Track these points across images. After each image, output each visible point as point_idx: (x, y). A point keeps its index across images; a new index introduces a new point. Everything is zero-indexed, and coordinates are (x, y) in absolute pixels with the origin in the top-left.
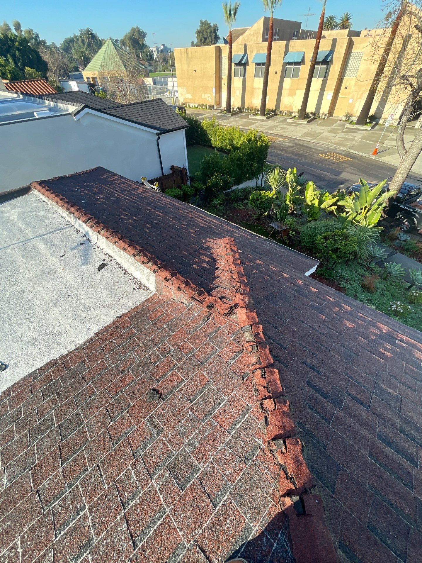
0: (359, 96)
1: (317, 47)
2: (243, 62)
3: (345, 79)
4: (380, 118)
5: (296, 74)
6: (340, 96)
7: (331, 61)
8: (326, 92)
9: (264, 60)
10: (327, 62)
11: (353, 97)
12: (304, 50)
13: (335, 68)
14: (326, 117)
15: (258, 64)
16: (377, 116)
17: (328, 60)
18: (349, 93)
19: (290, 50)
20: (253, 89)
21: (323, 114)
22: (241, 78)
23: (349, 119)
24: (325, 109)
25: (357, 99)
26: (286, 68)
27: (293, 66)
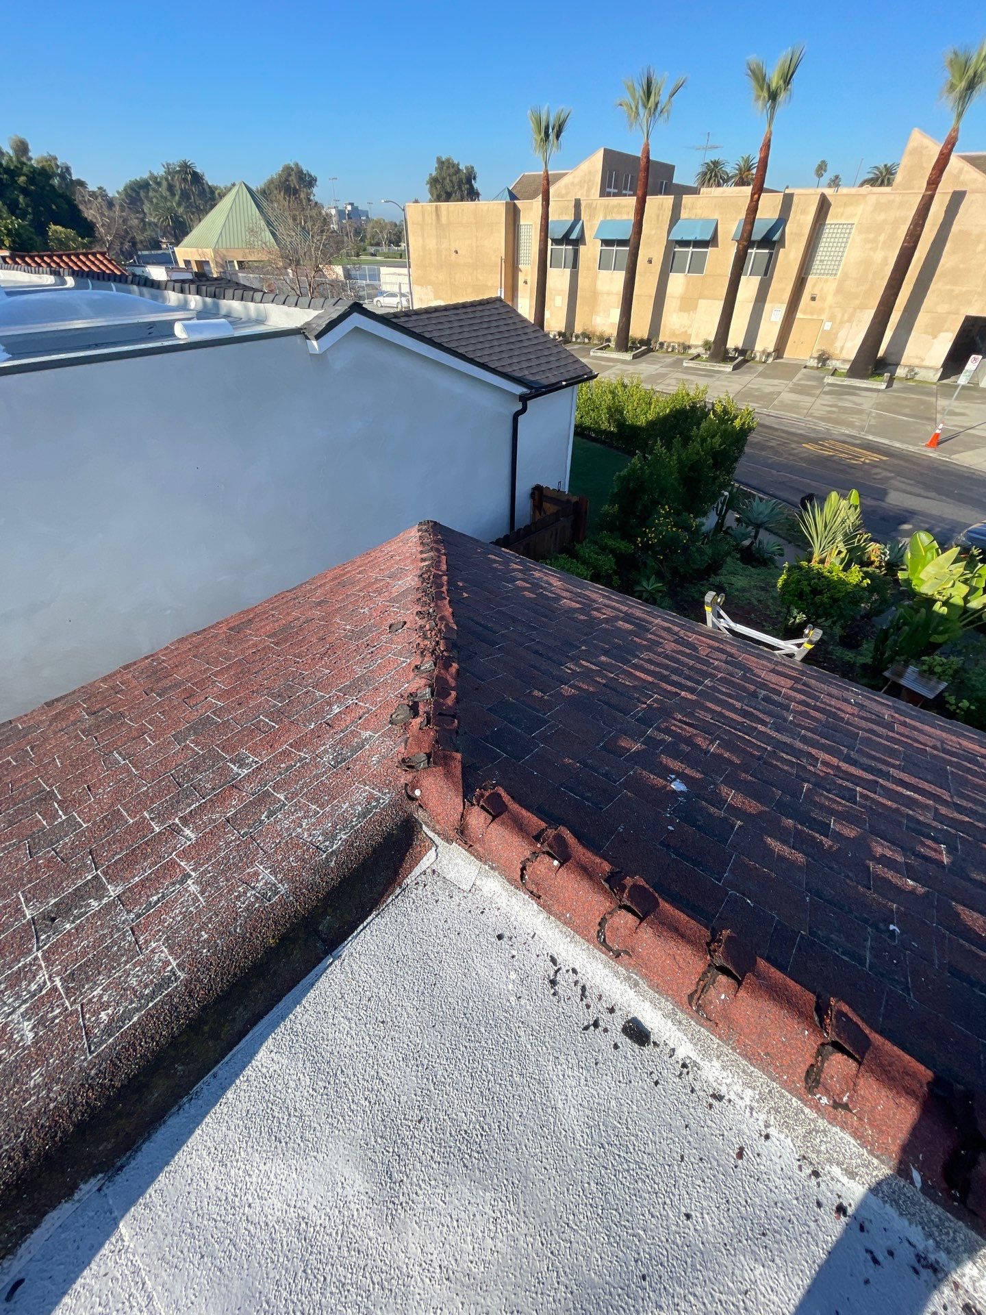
0: (846, 317)
1: (753, 209)
2: (574, 236)
3: (811, 279)
4: (897, 364)
5: (697, 266)
6: (799, 315)
7: (781, 242)
8: (768, 306)
9: (626, 234)
10: (771, 241)
11: (832, 318)
12: (716, 216)
13: (789, 257)
14: (770, 360)
15: (606, 242)
16: (891, 359)
17: (775, 238)
18: (821, 310)
19: (684, 214)
20: (594, 295)
21: (764, 352)
22: (568, 271)
23: (824, 365)
24: (766, 340)
25: (842, 323)
26: (674, 253)
27: (691, 249)
